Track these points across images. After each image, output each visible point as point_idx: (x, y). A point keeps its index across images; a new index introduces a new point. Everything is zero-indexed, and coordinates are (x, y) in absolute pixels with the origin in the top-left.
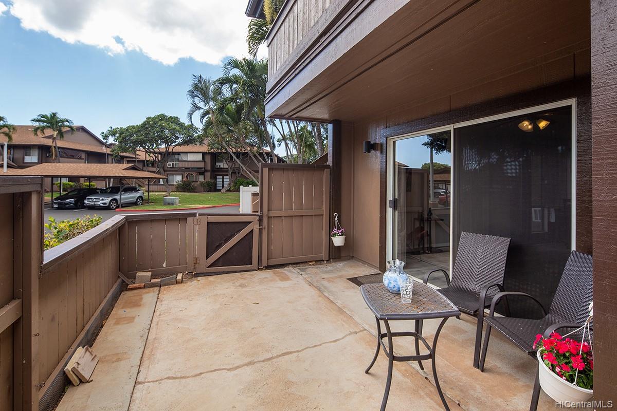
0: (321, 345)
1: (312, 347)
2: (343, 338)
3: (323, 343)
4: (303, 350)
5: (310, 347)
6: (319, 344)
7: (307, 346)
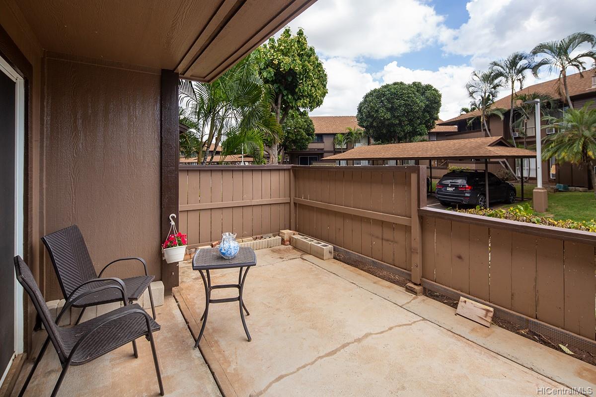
0: (298, 370)
1: (307, 365)
2: (270, 384)
3: (295, 372)
4: (316, 360)
5: (309, 364)
6: (301, 371)
7: (314, 365)
